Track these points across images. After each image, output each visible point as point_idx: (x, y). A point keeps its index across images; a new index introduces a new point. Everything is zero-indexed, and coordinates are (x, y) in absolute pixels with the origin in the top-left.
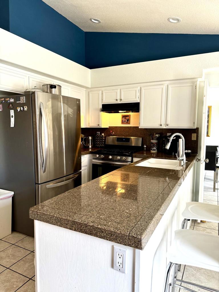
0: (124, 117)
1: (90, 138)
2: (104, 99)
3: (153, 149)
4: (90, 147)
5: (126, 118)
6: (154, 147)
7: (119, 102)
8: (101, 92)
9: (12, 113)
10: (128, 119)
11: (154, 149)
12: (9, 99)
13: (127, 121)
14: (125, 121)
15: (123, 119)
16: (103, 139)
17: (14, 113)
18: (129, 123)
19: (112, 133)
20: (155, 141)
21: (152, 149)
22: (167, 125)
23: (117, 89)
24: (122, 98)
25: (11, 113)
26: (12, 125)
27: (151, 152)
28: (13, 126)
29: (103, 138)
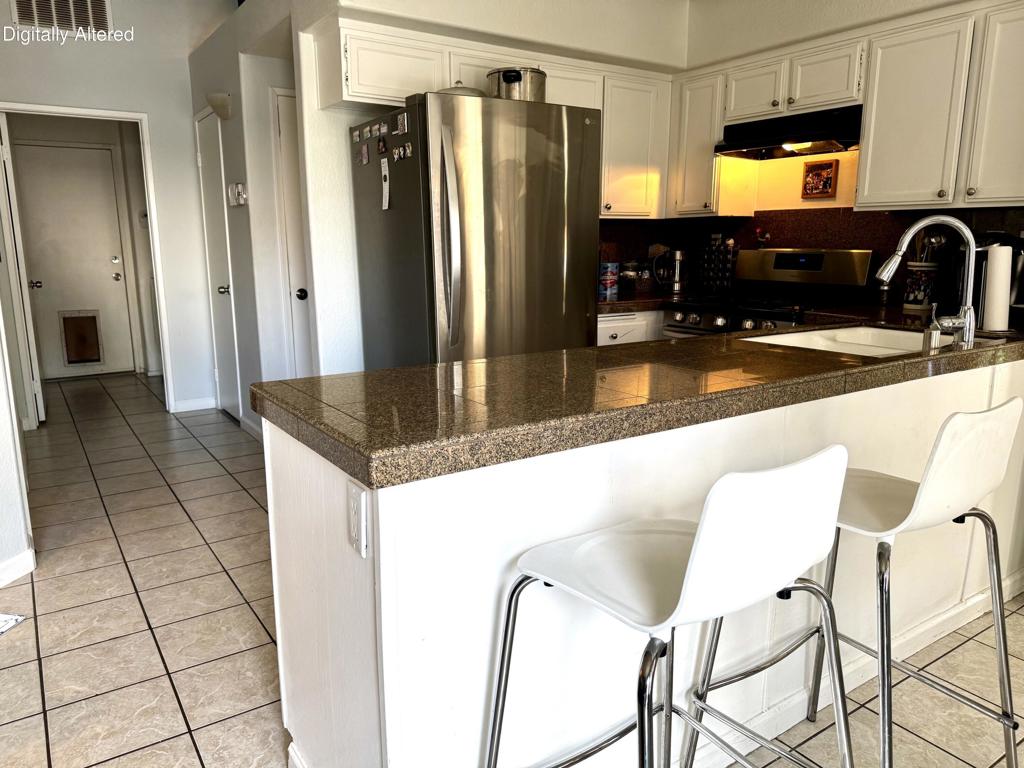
0: (811, 169)
1: (678, 255)
2: (732, 106)
3: (912, 297)
4: (677, 287)
5: (819, 175)
6: (919, 290)
7: (784, 111)
8: (720, 79)
9: (384, 167)
10: (828, 179)
11: (916, 297)
13: (825, 186)
14: (816, 189)
15: (808, 179)
16: (728, 261)
17: (387, 168)
18: (833, 196)
19: (763, 237)
20: (924, 264)
21: (908, 297)
22: (969, 194)
23: (779, 62)
24: (797, 95)
25: (382, 169)
26: (385, 206)
27: (905, 312)
29: (729, 257)
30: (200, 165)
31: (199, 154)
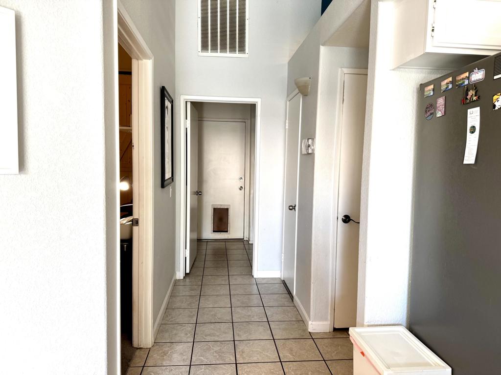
9: (474, 117)
12: (467, 74)
17: (478, 118)
25: (469, 120)
26: (470, 157)
28: (473, 162)
30: (287, 128)
31: (287, 121)
